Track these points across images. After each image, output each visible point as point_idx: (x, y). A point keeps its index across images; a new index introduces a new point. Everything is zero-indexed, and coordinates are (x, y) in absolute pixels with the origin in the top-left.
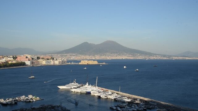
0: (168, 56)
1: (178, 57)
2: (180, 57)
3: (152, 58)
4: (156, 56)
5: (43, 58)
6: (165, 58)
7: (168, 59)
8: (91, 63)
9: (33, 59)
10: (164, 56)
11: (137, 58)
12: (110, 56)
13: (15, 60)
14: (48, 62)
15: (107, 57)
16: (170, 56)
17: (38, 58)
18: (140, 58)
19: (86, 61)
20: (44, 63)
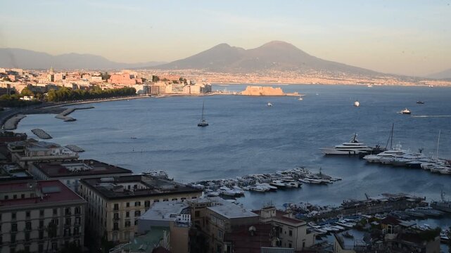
0: (412, 78)
1: (436, 80)
2: (441, 80)
3: (378, 82)
4: (387, 79)
5: (165, 80)
6: (407, 84)
7: (413, 84)
8: (268, 91)
9: (144, 80)
10: (404, 78)
11: (343, 82)
12: (280, 77)
13: (107, 82)
14: (178, 88)
15: (276, 79)
16: (417, 79)
17: (156, 79)
18: (350, 83)
19: (258, 87)
20: (169, 89)
